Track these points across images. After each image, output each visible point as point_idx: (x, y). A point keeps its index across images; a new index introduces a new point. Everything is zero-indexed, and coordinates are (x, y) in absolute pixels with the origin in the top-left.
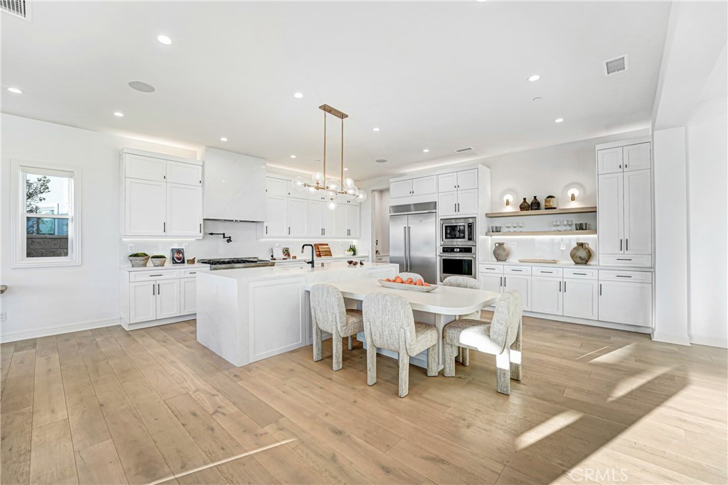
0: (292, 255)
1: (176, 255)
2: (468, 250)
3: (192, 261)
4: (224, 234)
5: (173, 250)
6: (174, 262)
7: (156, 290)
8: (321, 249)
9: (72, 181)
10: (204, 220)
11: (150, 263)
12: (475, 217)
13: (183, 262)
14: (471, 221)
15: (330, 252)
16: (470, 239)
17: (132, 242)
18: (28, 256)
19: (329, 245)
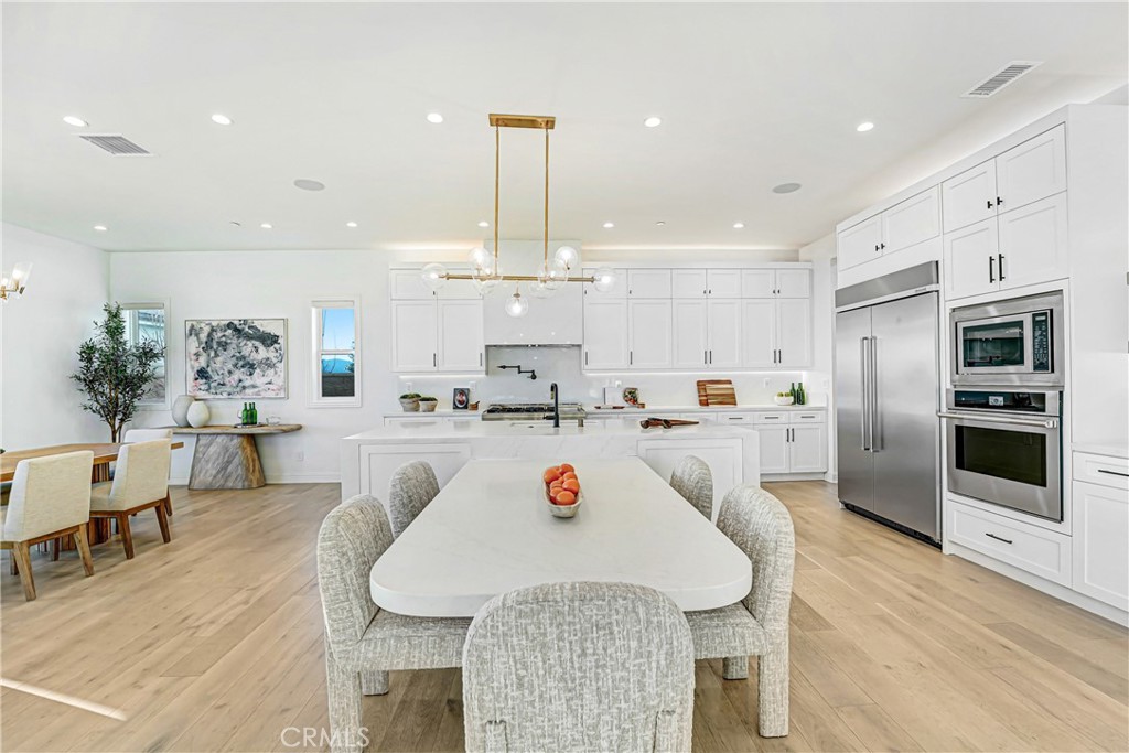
0: (640, 401)
1: (458, 397)
2: (1029, 402)
3: (475, 407)
4: (519, 367)
5: (453, 390)
6: (456, 407)
8: (711, 389)
10: (487, 347)
11: (421, 407)
12: (1060, 292)
13: (466, 407)
14: (1042, 305)
15: (733, 396)
16: (1040, 366)
17: (411, 380)
18: (323, 395)
19: (734, 385)
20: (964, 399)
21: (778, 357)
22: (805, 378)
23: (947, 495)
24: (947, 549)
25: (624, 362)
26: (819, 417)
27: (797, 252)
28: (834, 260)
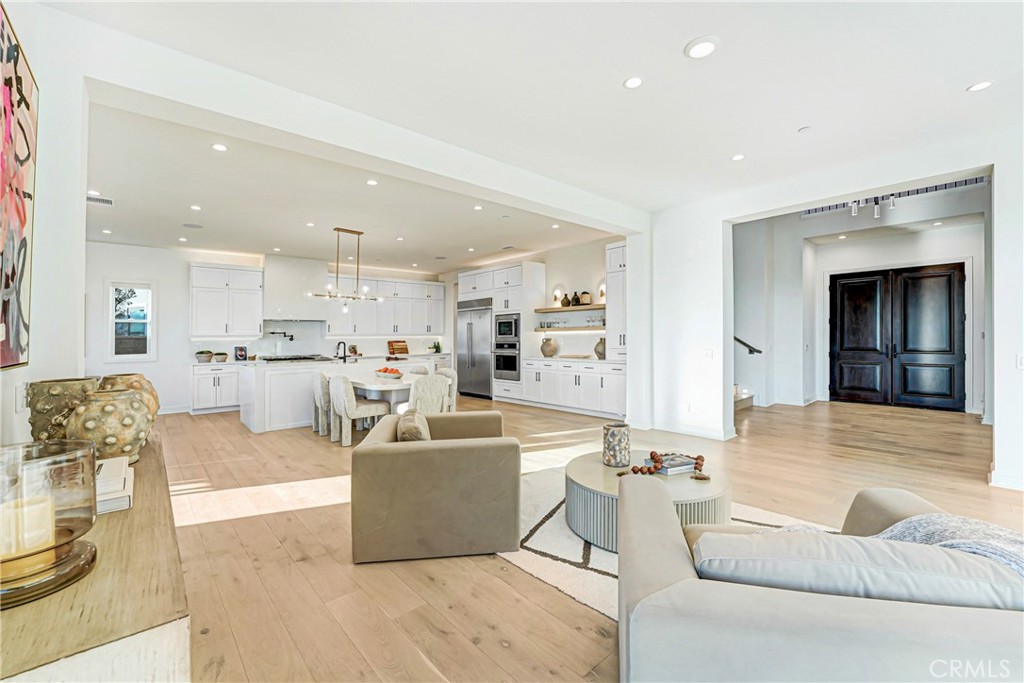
0: (359, 352)
1: (239, 353)
2: (512, 346)
3: (253, 358)
4: (284, 334)
5: (236, 348)
6: (237, 359)
7: (217, 382)
8: (396, 346)
9: (150, 291)
10: (264, 321)
11: (214, 359)
12: (520, 313)
13: (245, 359)
14: (516, 316)
15: (406, 349)
16: (516, 335)
17: (200, 341)
18: (116, 353)
19: (407, 343)
20: (499, 346)
21: (429, 329)
22: (440, 339)
23: (494, 379)
24: (494, 399)
25: (351, 330)
26: (448, 358)
27: (437, 276)
28: (456, 284)
